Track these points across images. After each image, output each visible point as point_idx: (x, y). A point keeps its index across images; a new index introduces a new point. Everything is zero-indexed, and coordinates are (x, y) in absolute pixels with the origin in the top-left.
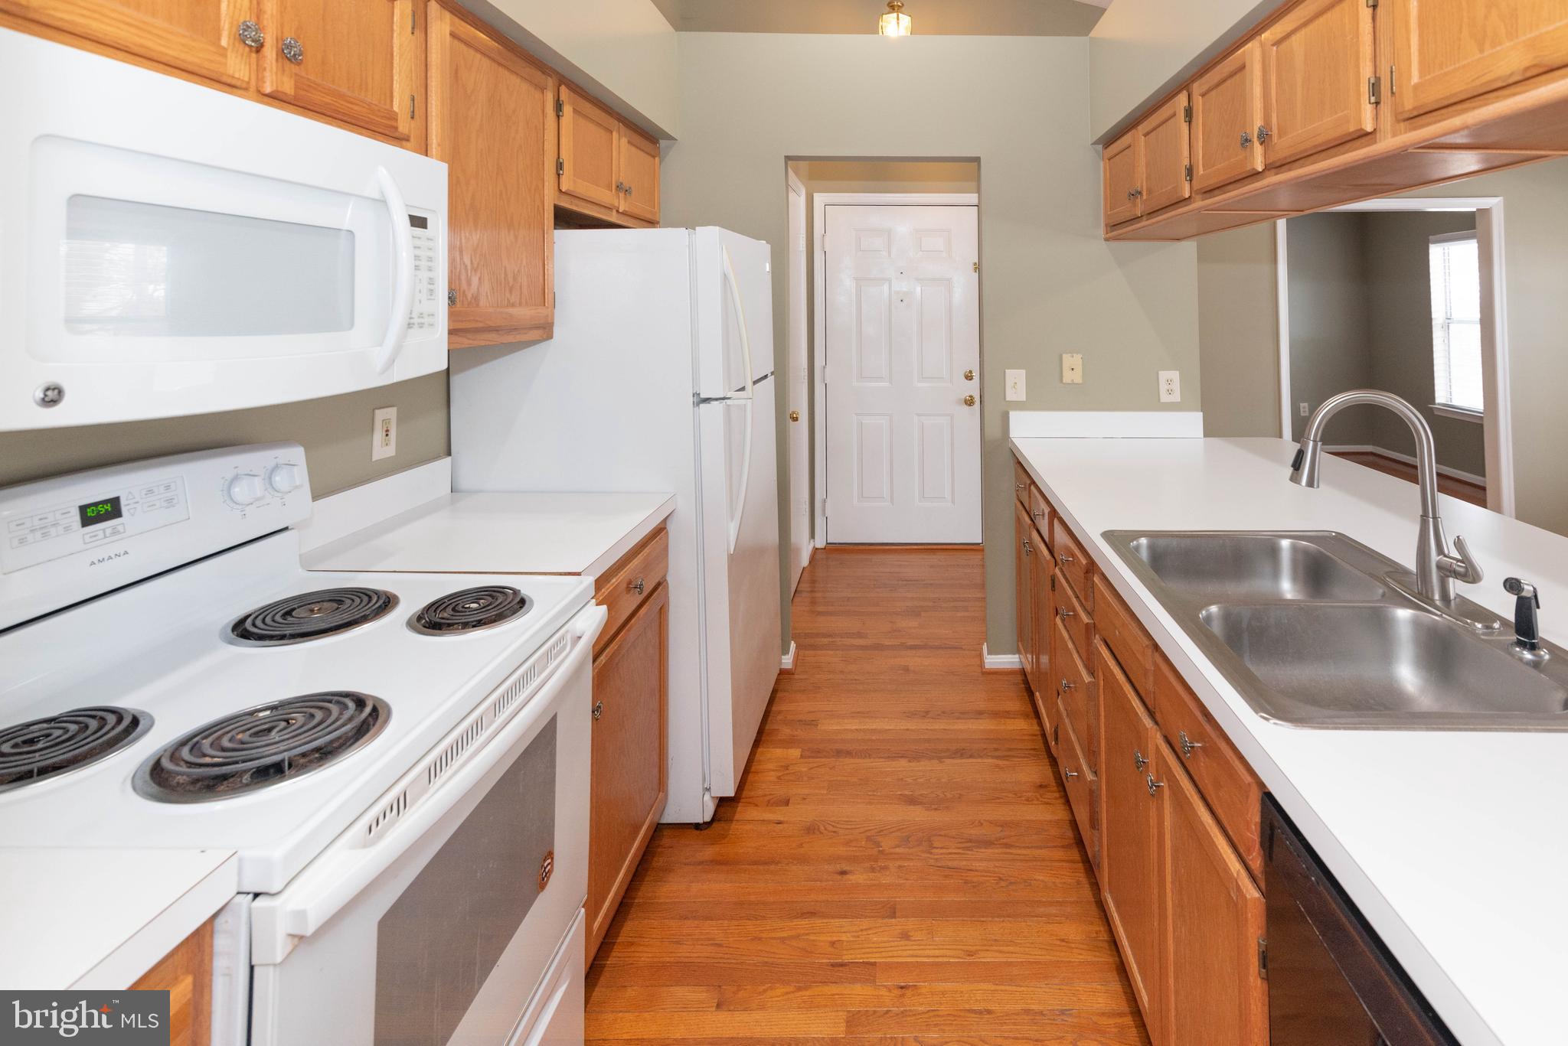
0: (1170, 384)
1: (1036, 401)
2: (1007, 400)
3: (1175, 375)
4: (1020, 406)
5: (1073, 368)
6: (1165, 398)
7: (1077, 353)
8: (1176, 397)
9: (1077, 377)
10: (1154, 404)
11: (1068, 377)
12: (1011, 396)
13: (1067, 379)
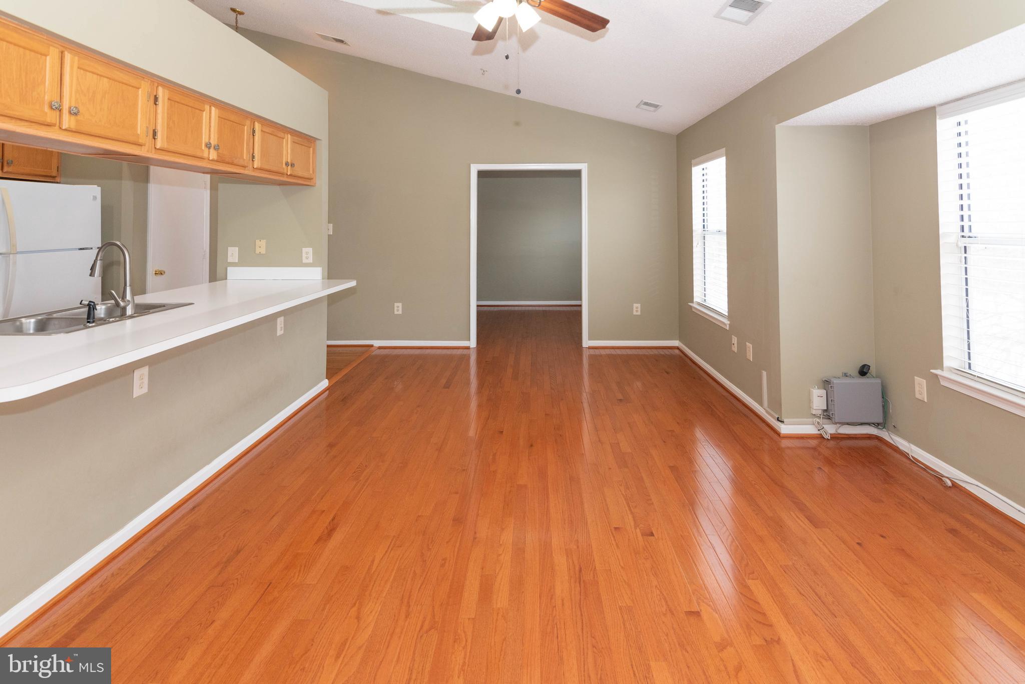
0: (308, 254)
1: (243, 262)
2: (228, 261)
3: (310, 250)
4: (234, 265)
5: (261, 246)
6: (305, 261)
7: (263, 239)
8: (310, 260)
9: (263, 251)
10: (298, 263)
11: (258, 251)
12: (230, 260)
13: (257, 252)
